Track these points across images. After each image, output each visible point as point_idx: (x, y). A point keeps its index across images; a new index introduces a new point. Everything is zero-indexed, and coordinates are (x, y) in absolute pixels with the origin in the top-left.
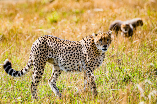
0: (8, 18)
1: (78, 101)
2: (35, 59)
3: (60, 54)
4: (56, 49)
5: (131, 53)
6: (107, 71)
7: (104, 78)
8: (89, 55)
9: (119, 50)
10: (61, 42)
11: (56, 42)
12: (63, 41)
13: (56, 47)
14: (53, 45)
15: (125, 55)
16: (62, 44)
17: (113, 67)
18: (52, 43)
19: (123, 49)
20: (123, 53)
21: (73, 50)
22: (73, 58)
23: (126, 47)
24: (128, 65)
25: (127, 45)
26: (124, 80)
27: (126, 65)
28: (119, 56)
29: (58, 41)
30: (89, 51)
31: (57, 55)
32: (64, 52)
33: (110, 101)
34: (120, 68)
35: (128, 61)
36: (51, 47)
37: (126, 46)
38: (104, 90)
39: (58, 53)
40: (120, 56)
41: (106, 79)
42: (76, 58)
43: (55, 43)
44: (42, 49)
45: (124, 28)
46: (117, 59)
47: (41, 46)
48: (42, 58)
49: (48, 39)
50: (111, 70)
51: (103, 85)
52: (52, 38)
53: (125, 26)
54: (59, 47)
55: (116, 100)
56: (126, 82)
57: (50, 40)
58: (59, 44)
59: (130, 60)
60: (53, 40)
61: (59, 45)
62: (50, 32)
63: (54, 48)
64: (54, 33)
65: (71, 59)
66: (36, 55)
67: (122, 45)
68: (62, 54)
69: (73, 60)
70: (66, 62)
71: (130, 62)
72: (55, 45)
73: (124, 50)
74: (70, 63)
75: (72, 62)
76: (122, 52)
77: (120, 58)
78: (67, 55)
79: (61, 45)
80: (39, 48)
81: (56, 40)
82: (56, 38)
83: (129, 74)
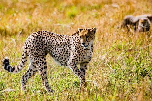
0: (28, 12)
1: (96, 94)
2: (33, 53)
3: (54, 49)
4: (50, 44)
5: (148, 47)
6: (125, 65)
7: (122, 72)
8: (76, 51)
9: (137, 44)
10: (55, 36)
11: (50, 36)
12: (57, 36)
13: (50, 42)
14: (47, 39)
15: (143, 49)
16: (56, 38)
17: (131, 62)
18: (46, 38)
19: (140, 43)
20: (141, 47)
21: (64, 45)
22: (64, 53)
23: (143, 42)
24: (146, 59)
25: (145, 40)
26: (142, 74)
27: (143, 59)
28: (136, 50)
29: (52, 35)
30: (77, 47)
31: (51, 49)
32: (57, 46)
33: (127, 95)
34: (137, 62)
35: (146, 56)
36: (46, 41)
37: (143, 40)
38: (122, 84)
39: (51, 48)
40: (138, 50)
41: (124, 73)
42: (66, 53)
43: (49, 38)
44: (37, 42)
45: (142, 23)
46: (134, 53)
47: (35, 40)
48: (39, 50)
49: (43, 34)
50: (129, 65)
51: (121, 79)
52: (46, 33)
53: (143, 21)
54: (52, 41)
55: (134, 93)
56: (144, 76)
57: (44, 34)
58: (52, 38)
59: (148, 54)
60: (47, 35)
61: (52, 40)
62: (69, 27)
63: (48, 43)
64: (73, 27)
65: (62, 54)
66: (32, 49)
67: (140, 39)
68: (55, 49)
69: (64, 55)
70: (59, 57)
71: (147, 56)
72: (49, 39)
73: (141, 45)
74: (62, 58)
75: (63, 57)
76: (139, 47)
77: (137, 52)
78: (59, 49)
79: (54, 39)
80: (34, 42)
81: (50, 35)
82: (50, 33)
83: (146, 68)
